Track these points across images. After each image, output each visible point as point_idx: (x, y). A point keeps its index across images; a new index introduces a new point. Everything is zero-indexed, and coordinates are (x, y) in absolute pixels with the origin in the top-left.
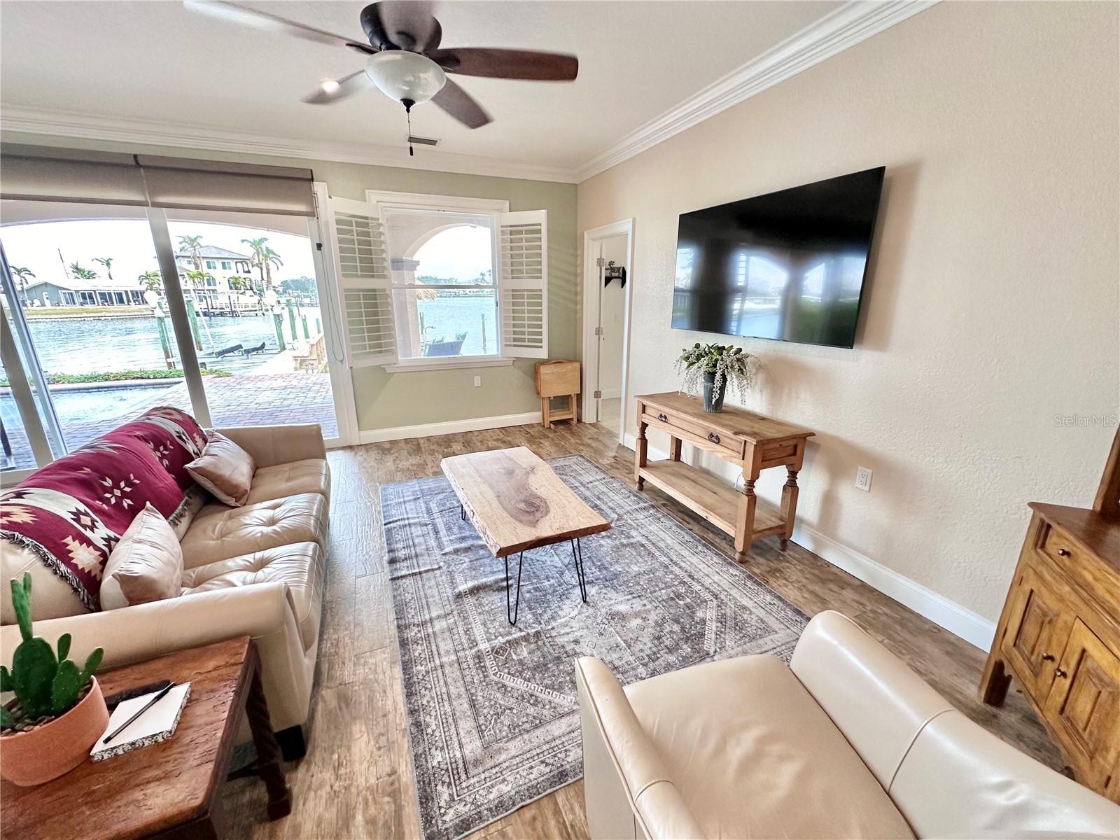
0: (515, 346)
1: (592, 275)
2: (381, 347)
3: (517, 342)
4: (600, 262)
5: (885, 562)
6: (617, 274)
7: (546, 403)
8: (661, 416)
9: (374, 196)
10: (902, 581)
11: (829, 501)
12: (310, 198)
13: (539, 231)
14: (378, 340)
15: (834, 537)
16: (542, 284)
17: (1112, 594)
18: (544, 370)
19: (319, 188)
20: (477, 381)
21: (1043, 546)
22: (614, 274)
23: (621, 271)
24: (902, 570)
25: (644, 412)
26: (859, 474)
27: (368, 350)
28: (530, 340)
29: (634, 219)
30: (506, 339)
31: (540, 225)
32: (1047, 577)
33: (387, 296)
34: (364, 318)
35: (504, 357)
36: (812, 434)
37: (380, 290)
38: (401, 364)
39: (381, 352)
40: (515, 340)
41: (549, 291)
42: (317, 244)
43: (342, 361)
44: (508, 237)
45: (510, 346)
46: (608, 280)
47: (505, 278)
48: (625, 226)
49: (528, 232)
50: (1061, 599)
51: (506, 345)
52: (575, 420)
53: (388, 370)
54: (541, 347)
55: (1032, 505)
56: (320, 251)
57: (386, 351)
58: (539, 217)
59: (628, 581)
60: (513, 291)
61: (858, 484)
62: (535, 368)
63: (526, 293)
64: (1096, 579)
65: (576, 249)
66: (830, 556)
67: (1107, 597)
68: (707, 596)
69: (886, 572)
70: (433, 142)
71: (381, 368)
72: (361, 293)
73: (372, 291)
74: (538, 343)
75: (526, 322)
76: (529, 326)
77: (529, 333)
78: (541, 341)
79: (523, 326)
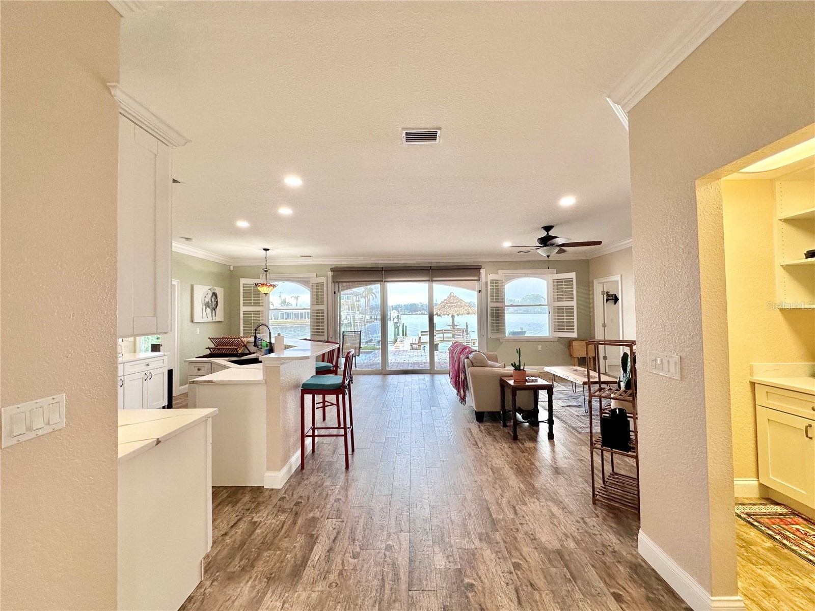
0: (558, 331)
1: (599, 299)
2: (499, 330)
3: (560, 329)
4: (603, 293)
6: (611, 298)
7: (576, 359)
9: (501, 272)
12: (479, 275)
13: (572, 281)
14: (498, 327)
16: (574, 303)
18: (574, 343)
19: (482, 271)
20: (540, 348)
22: (609, 298)
23: (614, 296)
27: (495, 331)
29: (622, 275)
30: (555, 329)
31: (572, 278)
33: (504, 310)
34: (495, 318)
35: (553, 337)
37: (501, 307)
38: (507, 338)
40: (559, 329)
41: (578, 308)
42: (479, 291)
44: (556, 284)
45: (556, 331)
46: (607, 300)
47: (554, 301)
49: (565, 282)
51: (554, 331)
53: (501, 341)
54: (574, 332)
56: (479, 293)
57: (501, 332)
58: (573, 275)
60: (558, 307)
62: (569, 342)
63: (565, 308)
65: (589, 287)
71: (498, 339)
72: (494, 309)
73: (498, 307)
74: (572, 330)
75: (565, 321)
76: (567, 322)
77: (567, 326)
78: (573, 329)
79: (563, 322)
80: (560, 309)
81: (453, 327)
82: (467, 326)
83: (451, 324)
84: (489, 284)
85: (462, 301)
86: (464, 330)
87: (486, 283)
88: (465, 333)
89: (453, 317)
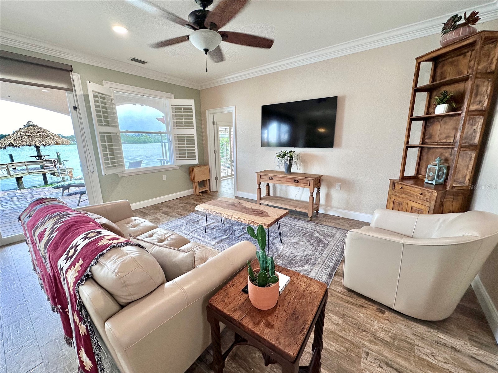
0: (180, 160)
1: (211, 129)
2: (115, 164)
4: (214, 123)
5: (347, 209)
7: (197, 184)
8: (270, 178)
9: (107, 84)
10: (354, 213)
11: (328, 196)
12: (69, 81)
13: (191, 108)
14: (113, 160)
15: (331, 207)
16: (194, 131)
17: (415, 192)
18: (196, 169)
19: (75, 76)
20: (164, 177)
21: (394, 189)
24: (352, 210)
25: (261, 178)
26: (337, 186)
27: (110, 165)
28: (188, 157)
29: (235, 106)
30: (177, 157)
31: (192, 106)
32: (397, 194)
33: (118, 137)
35: (175, 165)
36: (323, 176)
37: (113, 133)
38: (126, 172)
39: (115, 166)
40: (180, 157)
42: (74, 107)
43: (93, 172)
44: (174, 110)
47: (174, 129)
48: (231, 109)
49: (184, 109)
50: (403, 198)
51: (177, 160)
52: (209, 190)
54: (195, 159)
55: (390, 180)
56: (75, 111)
57: (118, 166)
58: (190, 102)
59: (287, 234)
60: (178, 134)
61: (337, 188)
62: (190, 169)
63: (185, 136)
64: (410, 191)
65: (201, 117)
66: (330, 213)
67: (414, 193)
68: (312, 231)
69: (348, 212)
70: (143, 62)
71: (116, 175)
72: (105, 135)
73: (110, 133)
74: (193, 157)
75: (186, 149)
76: (188, 150)
77: (188, 153)
78: (195, 156)
79: (185, 150)
80: (180, 137)
81: (40, 158)
82: (58, 156)
83: (36, 155)
84: (91, 99)
85: (47, 130)
86: (56, 161)
87: (86, 97)
88: (57, 164)
89: (37, 148)
